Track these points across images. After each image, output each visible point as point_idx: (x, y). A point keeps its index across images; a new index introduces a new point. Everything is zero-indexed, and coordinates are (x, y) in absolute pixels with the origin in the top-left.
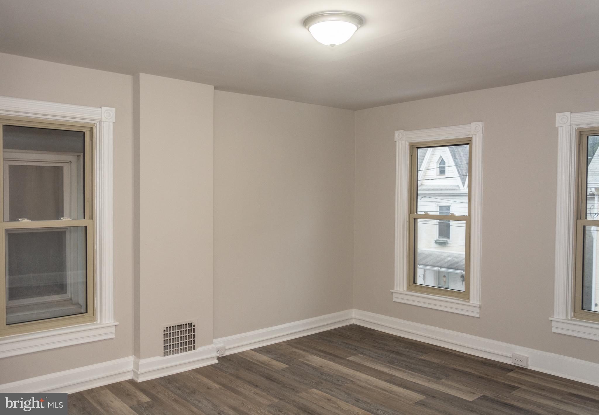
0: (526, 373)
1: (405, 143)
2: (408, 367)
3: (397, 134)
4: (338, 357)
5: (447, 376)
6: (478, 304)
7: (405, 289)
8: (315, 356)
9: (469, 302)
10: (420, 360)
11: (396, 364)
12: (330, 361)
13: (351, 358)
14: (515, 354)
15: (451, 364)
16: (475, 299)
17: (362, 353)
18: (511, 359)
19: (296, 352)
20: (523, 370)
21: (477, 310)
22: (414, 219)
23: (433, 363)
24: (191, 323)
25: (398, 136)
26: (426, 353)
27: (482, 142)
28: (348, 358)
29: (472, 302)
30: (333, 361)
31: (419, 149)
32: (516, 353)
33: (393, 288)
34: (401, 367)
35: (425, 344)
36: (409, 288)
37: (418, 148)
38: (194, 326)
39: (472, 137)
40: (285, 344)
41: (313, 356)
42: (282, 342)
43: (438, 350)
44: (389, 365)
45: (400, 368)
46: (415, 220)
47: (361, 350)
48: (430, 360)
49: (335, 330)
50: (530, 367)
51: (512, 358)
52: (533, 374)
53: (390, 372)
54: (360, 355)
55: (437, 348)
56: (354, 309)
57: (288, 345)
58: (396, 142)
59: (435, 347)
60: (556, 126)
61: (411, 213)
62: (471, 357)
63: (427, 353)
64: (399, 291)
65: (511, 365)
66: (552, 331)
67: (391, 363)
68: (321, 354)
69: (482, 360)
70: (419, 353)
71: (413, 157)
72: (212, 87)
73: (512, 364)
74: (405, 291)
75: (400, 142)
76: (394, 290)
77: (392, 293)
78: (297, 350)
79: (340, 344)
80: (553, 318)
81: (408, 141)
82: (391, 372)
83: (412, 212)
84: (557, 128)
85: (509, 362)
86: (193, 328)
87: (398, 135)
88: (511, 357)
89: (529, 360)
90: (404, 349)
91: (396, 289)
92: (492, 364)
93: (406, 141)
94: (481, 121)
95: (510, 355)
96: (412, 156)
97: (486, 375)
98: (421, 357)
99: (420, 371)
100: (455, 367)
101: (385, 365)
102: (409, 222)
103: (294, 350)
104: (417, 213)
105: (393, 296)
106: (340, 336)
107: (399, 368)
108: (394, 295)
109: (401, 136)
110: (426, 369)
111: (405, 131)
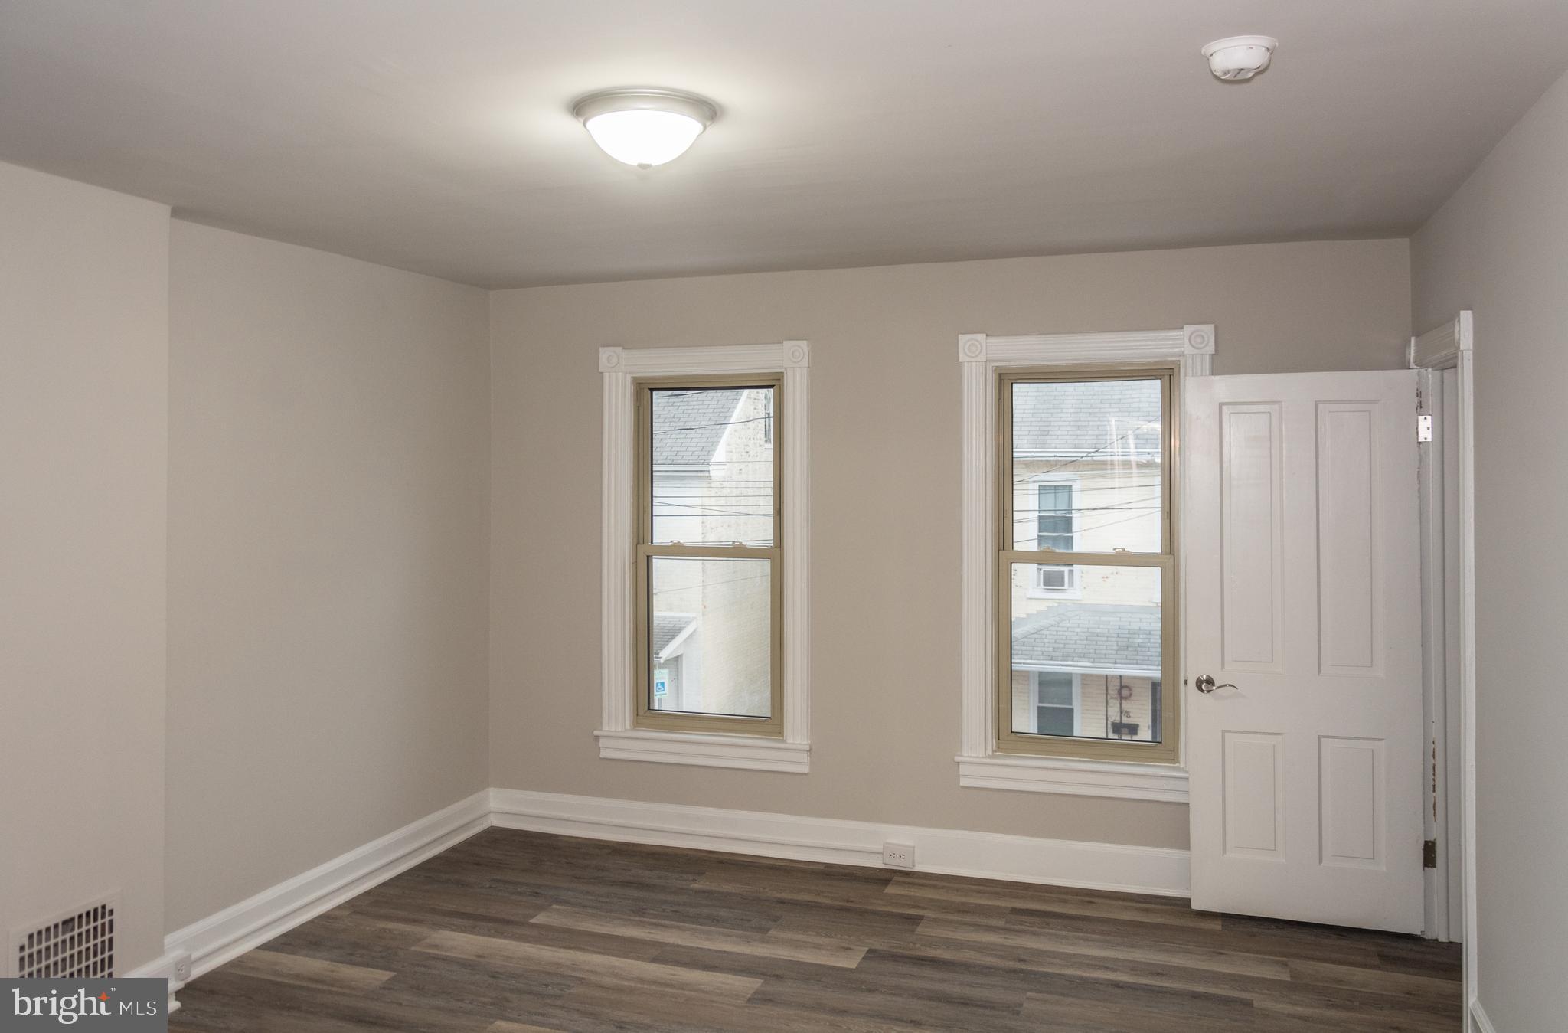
0: (916, 881)
1: (625, 377)
2: (682, 916)
3: (605, 355)
4: (508, 922)
5: (775, 921)
6: (805, 745)
7: (628, 727)
8: (448, 932)
9: (784, 741)
10: (696, 892)
11: (652, 912)
12: (494, 937)
13: (540, 919)
14: (887, 843)
15: (766, 890)
16: (797, 731)
17: (558, 901)
18: (880, 856)
19: (390, 930)
20: (908, 877)
21: (805, 755)
22: (648, 557)
23: (729, 894)
24: (104, 907)
25: (609, 359)
26: (701, 873)
27: (808, 385)
28: (533, 921)
29: (791, 741)
30: (501, 934)
31: (654, 393)
32: (889, 841)
33: (599, 724)
34: (667, 918)
35: (685, 852)
36: (637, 723)
37: (652, 390)
38: (111, 912)
39: (782, 373)
40: (346, 913)
41: (441, 931)
42: (333, 909)
43: (721, 862)
44: (637, 918)
45: (667, 922)
46: (649, 559)
47: (550, 893)
48: (717, 889)
49: (453, 849)
50: (920, 868)
51: (882, 854)
52: (931, 882)
53: (648, 935)
54: (554, 906)
55: (715, 856)
56: (491, 789)
57: (355, 912)
58: (602, 373)
59: (710, 855)
60: (960, 361)
61: (638, 543)
62: (794, 865)
63: (703, 874)
64: (615, 731)
65: (881, 870)
66: (961, 784)
67: (638, 912)
68: (457, 921)
69: (822, 868)
70: (685, 876)
71: (641, 409)
72: (165, 210)
73: (883, 867)
74: (626, 730)
75: (614, 374)
76: (601, 730)
77: (597, 738)
78: (390, 925)
79: (490, 887)
80: (961, 756)
81: (630, 373)
82: (652, 936)
83: (641, 542)
84: (960, 366)
85: (876, 863)
86: (107, 919)
87: (607, 356)
88: (881, 851)
89: (916, 849)
90: (647, 873)
91: (606, 727)
92: (846, 875)
93: (626, 373)
94: (805, 340)
95: (878, 848)
96: (638, 407)
97: (848, 901)
98: (696, 886)
99: (715, 921)
100: (778, 895)
101: (630, 920)
102: (636, 562)
103: (382, 925)
104: (652, 542)
105: (601, 746)
106: (478, 864)
107: (660, 921)
108: (602, 742)
109: (614, 361)
110: (723, 913)
111: (624, 349)
